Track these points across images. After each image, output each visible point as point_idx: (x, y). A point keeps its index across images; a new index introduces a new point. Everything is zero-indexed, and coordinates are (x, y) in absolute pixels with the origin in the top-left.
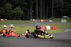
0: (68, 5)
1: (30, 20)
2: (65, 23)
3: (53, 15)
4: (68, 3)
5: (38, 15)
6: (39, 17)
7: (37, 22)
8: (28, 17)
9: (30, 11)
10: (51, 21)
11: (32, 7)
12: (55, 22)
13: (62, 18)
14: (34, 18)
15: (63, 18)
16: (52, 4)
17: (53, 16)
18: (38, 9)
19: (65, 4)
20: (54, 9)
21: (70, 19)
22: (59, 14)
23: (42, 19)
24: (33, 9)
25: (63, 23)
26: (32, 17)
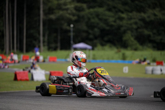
0: (87, 11)
4: (85, 6)
13: (72, 50)
16: (39, 9)
19: (77, 9)
20: (44, 25)
22: (59, 38)
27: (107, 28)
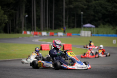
0: (94, 2)
1: (21, 33)
2: (88, 37)
3: (66, 22)
5: (37, 22)
6: (39, 26)
7: (35, 36)
8: (17, 27)
9: (21, 16)
10: (60, 34)
11: (24, 7)
12: (70, 35)
13: (83, 28)
14: (30, 27)
15: (85, 27)
16: (63, 1)
17: (66, 25)
18: (37, 11)
21: (97, 29)
23: (44, 31)
24: (26, 12)
25: (85, 37)
26: (25, 26)
27: (107, 13)
